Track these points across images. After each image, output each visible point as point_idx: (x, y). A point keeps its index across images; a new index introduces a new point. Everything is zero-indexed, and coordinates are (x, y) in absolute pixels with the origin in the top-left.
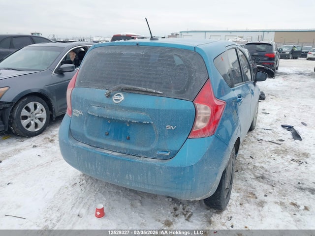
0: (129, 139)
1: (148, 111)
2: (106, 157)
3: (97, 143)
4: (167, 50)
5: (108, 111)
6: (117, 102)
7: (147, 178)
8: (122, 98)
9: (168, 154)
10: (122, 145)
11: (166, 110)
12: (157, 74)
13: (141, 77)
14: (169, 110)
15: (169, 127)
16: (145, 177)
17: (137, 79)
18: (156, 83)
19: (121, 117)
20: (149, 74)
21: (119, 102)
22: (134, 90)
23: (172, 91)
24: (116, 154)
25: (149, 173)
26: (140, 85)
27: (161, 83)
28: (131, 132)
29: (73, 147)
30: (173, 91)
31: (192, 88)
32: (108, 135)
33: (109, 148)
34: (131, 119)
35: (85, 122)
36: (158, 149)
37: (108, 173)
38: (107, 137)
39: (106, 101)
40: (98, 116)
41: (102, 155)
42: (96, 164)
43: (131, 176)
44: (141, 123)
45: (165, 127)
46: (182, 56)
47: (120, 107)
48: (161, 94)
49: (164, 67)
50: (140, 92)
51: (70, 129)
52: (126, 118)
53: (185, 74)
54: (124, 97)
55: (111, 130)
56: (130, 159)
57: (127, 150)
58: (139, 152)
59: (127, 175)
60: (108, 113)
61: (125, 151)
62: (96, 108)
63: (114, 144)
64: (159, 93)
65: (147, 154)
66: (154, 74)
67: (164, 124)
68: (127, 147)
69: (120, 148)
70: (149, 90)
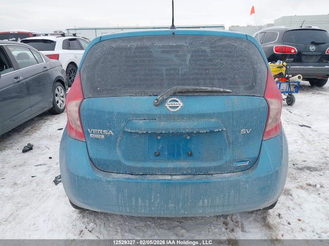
0: (191, 155)
1: (219, 115)
2: (169, 184)
3: (144, 169)
4: (216, 39)
5: (162, 123)
6: (175, 110)
7: (228, 198)
8: (180, 104)
9: (247, 163)
10: (184, 164)
11: (240, 111)
12: (216, 69)
13: (197, 74)
14: (244, 111)
15: (243, 131)
16: (226, 197)
17: (191, 77)
18: (218, 79)
19: (185, 129)
20: (206, 69)
21: (178, 109)
22: (195, 91)
23: (240, 88)
24: (178, 177)
25: (232, 191)
26: (199, 84)
27: (225, 79)
28: (193, 146)
29: (109, 182)
30: (242, 87)
31: (259, 82)
32: (158, 155)
33: (164, 172)
34: (198, 129)
35: (117, 144)
36: (235, 161)
37: (172, 205)
38: (158, 158)
39: (157, 111)
40: (147, 133)
41: (161, 183)
42: (153, 197)
43: (206, 201)
44: (212, 132)
45: (240, 132)
46: (236, 45)
47: (180, 116)
48: (229, 92)
49: (222, 60)
50: (202, 94)
51: (90, 159)
52: (192, 129)
53: (248, 66)
54: (182, 102)
55: (162, 148)
56: (204, 180)
57: (191, 169)
58: (210, 168)
59: (201, 200)
60: (163, 126)
61: (190, 171)
62: (141, 122)
63: (171, 165)
64: (227, 92)
65: (220, 170)
66: (212, 68)
67: (238, 129)
68: (192, 166)
69: (181, 169)
70: (215, 89)
